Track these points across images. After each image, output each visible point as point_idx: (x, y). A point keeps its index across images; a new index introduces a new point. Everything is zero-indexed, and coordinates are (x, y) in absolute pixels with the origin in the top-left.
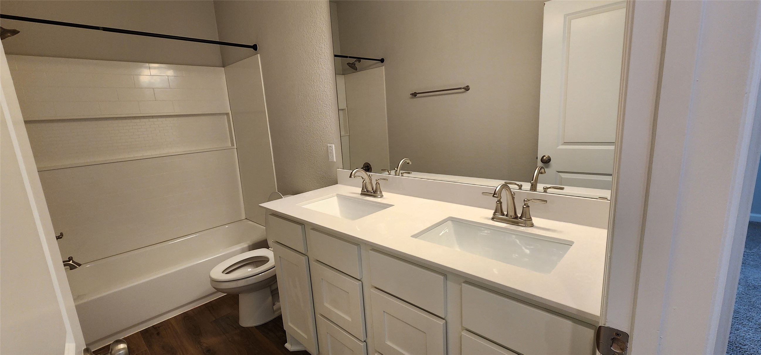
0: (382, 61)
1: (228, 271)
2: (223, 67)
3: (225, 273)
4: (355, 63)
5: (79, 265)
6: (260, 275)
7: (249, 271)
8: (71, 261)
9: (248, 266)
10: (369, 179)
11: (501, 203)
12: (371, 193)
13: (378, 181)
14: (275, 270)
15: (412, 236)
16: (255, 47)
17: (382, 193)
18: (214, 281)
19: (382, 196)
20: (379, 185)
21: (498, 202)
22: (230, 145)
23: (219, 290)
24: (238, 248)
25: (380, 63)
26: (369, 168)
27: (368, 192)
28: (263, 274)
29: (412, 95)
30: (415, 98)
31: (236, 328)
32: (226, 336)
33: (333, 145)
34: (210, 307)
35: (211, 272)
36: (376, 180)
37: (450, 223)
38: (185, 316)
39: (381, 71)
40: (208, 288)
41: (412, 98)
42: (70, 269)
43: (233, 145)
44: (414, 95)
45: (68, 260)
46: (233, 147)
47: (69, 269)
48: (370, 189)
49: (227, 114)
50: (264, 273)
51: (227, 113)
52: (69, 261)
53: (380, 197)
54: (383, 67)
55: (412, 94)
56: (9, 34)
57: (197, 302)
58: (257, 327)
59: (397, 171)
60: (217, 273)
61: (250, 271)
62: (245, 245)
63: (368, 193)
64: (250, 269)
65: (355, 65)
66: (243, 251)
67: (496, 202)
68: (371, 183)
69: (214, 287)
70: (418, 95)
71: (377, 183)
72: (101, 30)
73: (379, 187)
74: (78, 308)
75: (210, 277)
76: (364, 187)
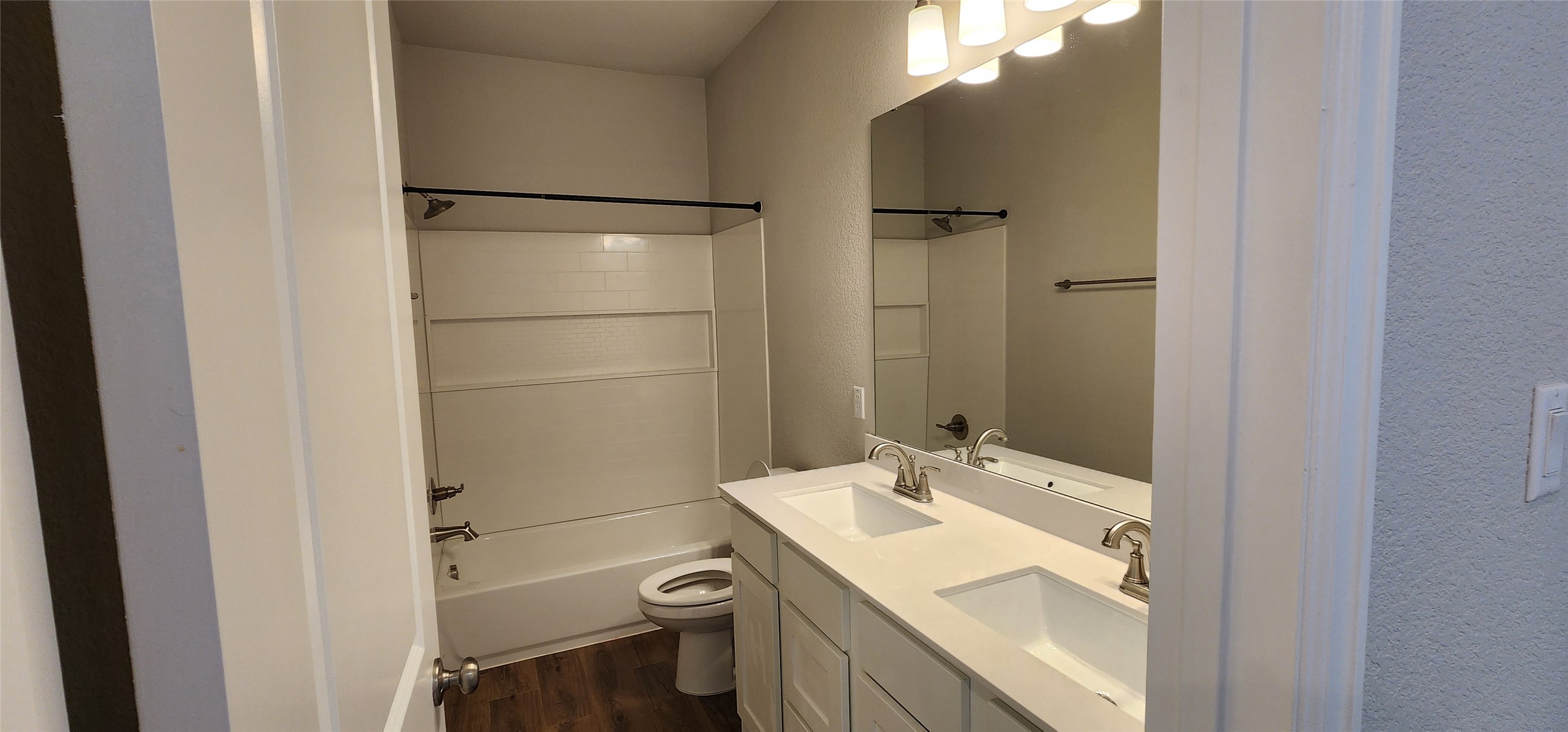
0: (1003, 214)
1: (668, 587)
2: (711, 235)
3: (664, 590)
4: (949, 218)
5: (476, 536)
6: (719, 604)
7: (701, 593)
8: (468, 529)
9: (702, 585)
10: (907, 464)
11: (1140, 557)
12: (912, 491)
13: (924, 470)
14: (732, 604)
15: (937, 593)
16: (757, 207)
17: (930, 493)
18: (644, 602)
19: (930, 500)
20: (925, 479)
21: (1134, 555)
22: (709, 366)
23: (650, 619)
24: (694, 548)
25: (998, 219)
26: (963, 427)
27: (905, 488)
28: (723, 603)
29: (1060, 286)
30: (1066, 292)
31: (668, 691)
32: (650, 699)
33: (863, 389)
34: (638, 643)
35: (642, 584)
36: (921, 468)
37: (1034, 577)
38: (601, 651)
39: (998, 236)
40: (633, 612)
41: (1059, 291)
42: (465, 541)
43: (713, 366)
44: (1065, 285)
45: (464, 525)
46: (712, 370)
47: (464, 539)
48: (909, 482)
49: (709, 313)
50: (725, 602)
51: (708, 311)
52: (465, 528)
53: (925, 500)
54: (1005, 227)
55: (1058, 284)
56: (443, 208)
57: (617, 631)
58: (701, 698)
59: (972, 452)
60: (649, 588)
61: (703, 595)
62: (706, 546)
63: (905, 490)
64: (704, 592)
65: (948, 223)
66: (702, 556)
67: (1131, 554)
68: (912, 472)
69: (643, 613)
70: (1072, 287)
71: (921, 474)
72: (543, 198)
73: (925, 482)
74: (439, 605)
75: (639, 594)
76: (901, 478)
